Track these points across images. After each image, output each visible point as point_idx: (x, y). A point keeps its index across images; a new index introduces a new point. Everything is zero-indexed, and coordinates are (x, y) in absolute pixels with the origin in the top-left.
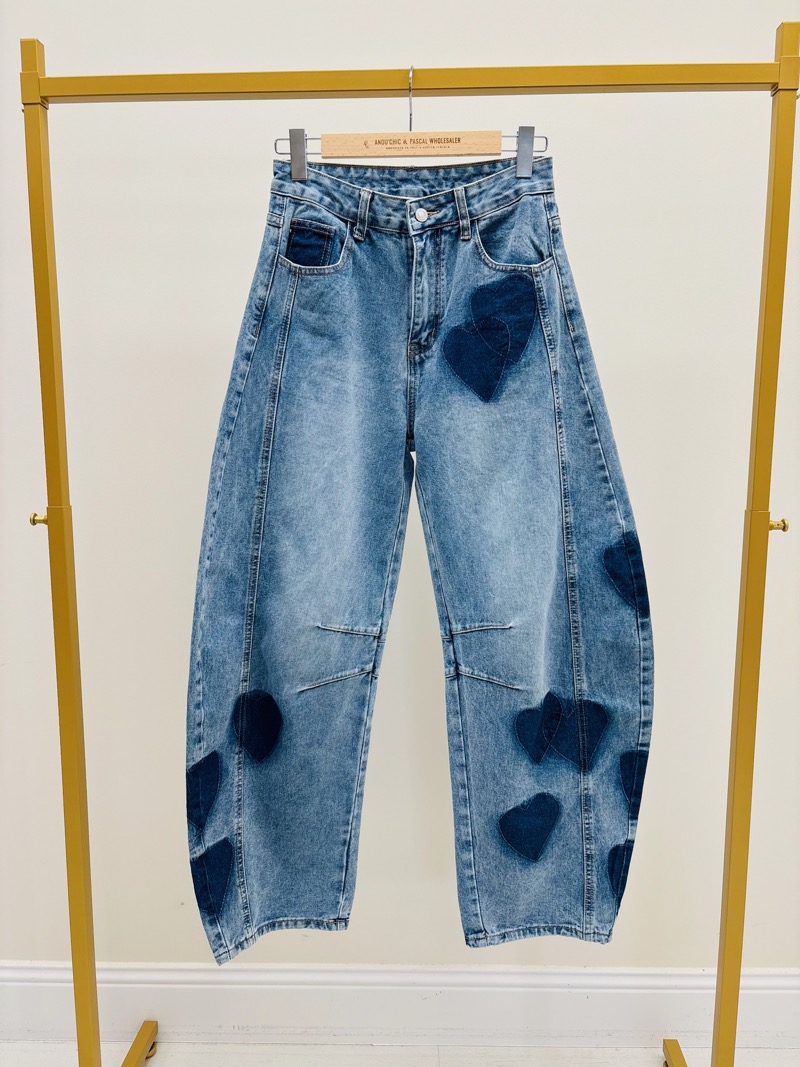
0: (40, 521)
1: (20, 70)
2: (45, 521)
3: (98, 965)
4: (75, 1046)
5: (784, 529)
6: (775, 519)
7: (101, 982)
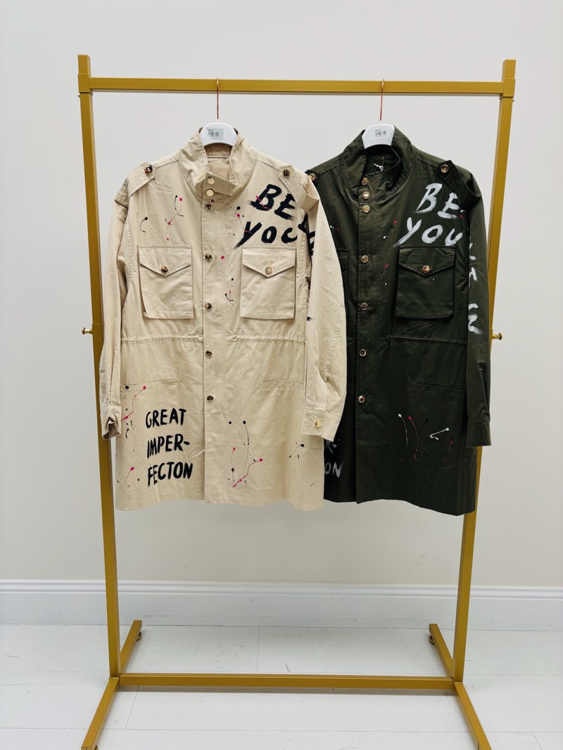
0: (87, 332)
1: (77, 72)
2: (90, 332)
3: (119, 582)
4: (106, 628)
5: (500, 338)
6: (495, 332)
7: (121, 591)
